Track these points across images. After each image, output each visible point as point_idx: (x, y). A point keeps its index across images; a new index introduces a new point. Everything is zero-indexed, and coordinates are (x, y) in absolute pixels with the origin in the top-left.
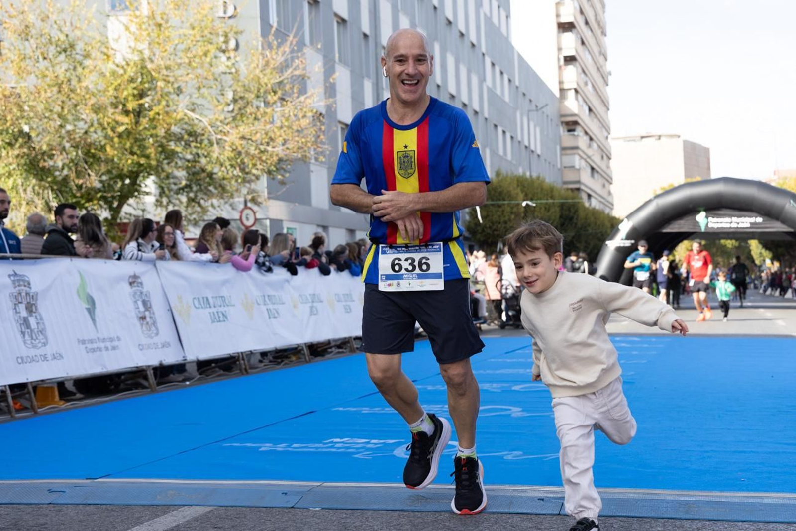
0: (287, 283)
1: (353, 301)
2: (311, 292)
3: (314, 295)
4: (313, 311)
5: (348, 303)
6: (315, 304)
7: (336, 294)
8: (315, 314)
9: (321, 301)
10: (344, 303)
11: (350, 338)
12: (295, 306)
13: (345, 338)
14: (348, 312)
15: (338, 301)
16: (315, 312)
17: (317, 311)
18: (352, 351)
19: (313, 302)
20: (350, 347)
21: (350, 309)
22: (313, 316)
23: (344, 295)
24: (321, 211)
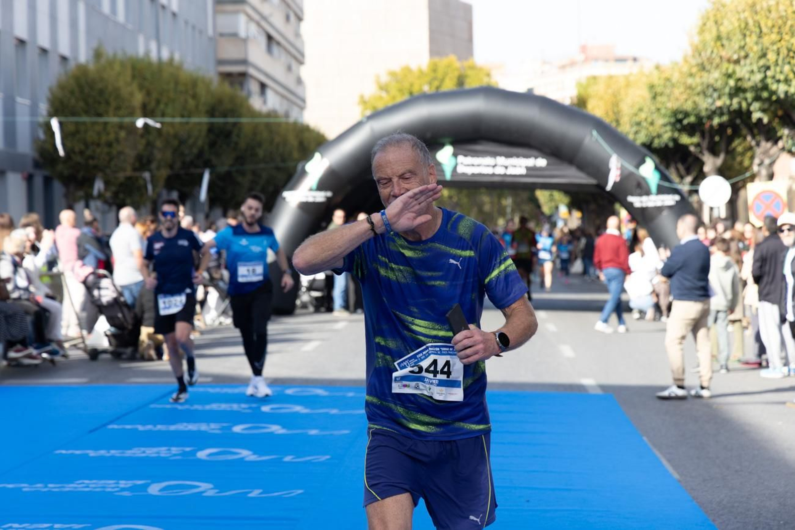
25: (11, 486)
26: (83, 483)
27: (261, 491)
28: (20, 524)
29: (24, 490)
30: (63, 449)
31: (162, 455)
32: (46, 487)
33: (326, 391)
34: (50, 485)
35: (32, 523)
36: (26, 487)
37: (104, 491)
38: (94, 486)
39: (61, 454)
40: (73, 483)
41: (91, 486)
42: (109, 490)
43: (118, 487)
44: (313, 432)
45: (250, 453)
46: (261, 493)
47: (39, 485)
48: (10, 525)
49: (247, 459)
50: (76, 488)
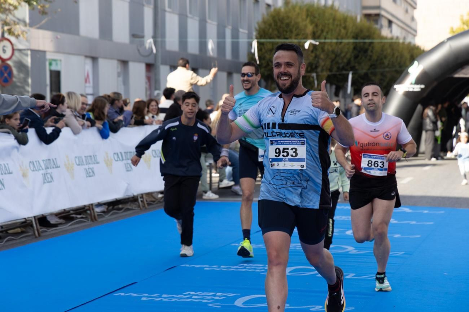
0: (16, 150)
1: (98, 163)
2: (45, 157)
3: (49, 160)
4: (47, 179)
5: (91, 166)
6: (49, 171)
7: (76, 157)
8: (49, 182)
9: (58, 167)
10: (86, 167)
11: (92, 204)
12: (24, 175)
13: (85, 206)
14: (90, 176)
15: (79, 165)
16: (50, 180)
17: (52, 178)
18: (94, 219)
19: (47, 168)
20: (91, 215)
21: (93, 172)
22: (47, 185)
23: (85, 157)
24: (90, 41)
25: (198, 266)
26: (243, 266)
27: (354, 274)
28: (195, 292)
29: (205, 269)
30: (236, 243)
31: (297, 248)
32: (219, 267)
33: (410, 209)
34: (222, 267)
35: (203, 292)
36: (207, 268)
37: (255, 271)
38: (249, 268)
39: (235, 245)
40: (237, 266)
41: (247, 267)
42: (258, 271)
43: (264, 269)
44: (397, 236)
45: (354, 248)
46: (354, 276)
47: (215, 266)
48: (189, 292)
49: (350, 253)
50: (237, 269)
